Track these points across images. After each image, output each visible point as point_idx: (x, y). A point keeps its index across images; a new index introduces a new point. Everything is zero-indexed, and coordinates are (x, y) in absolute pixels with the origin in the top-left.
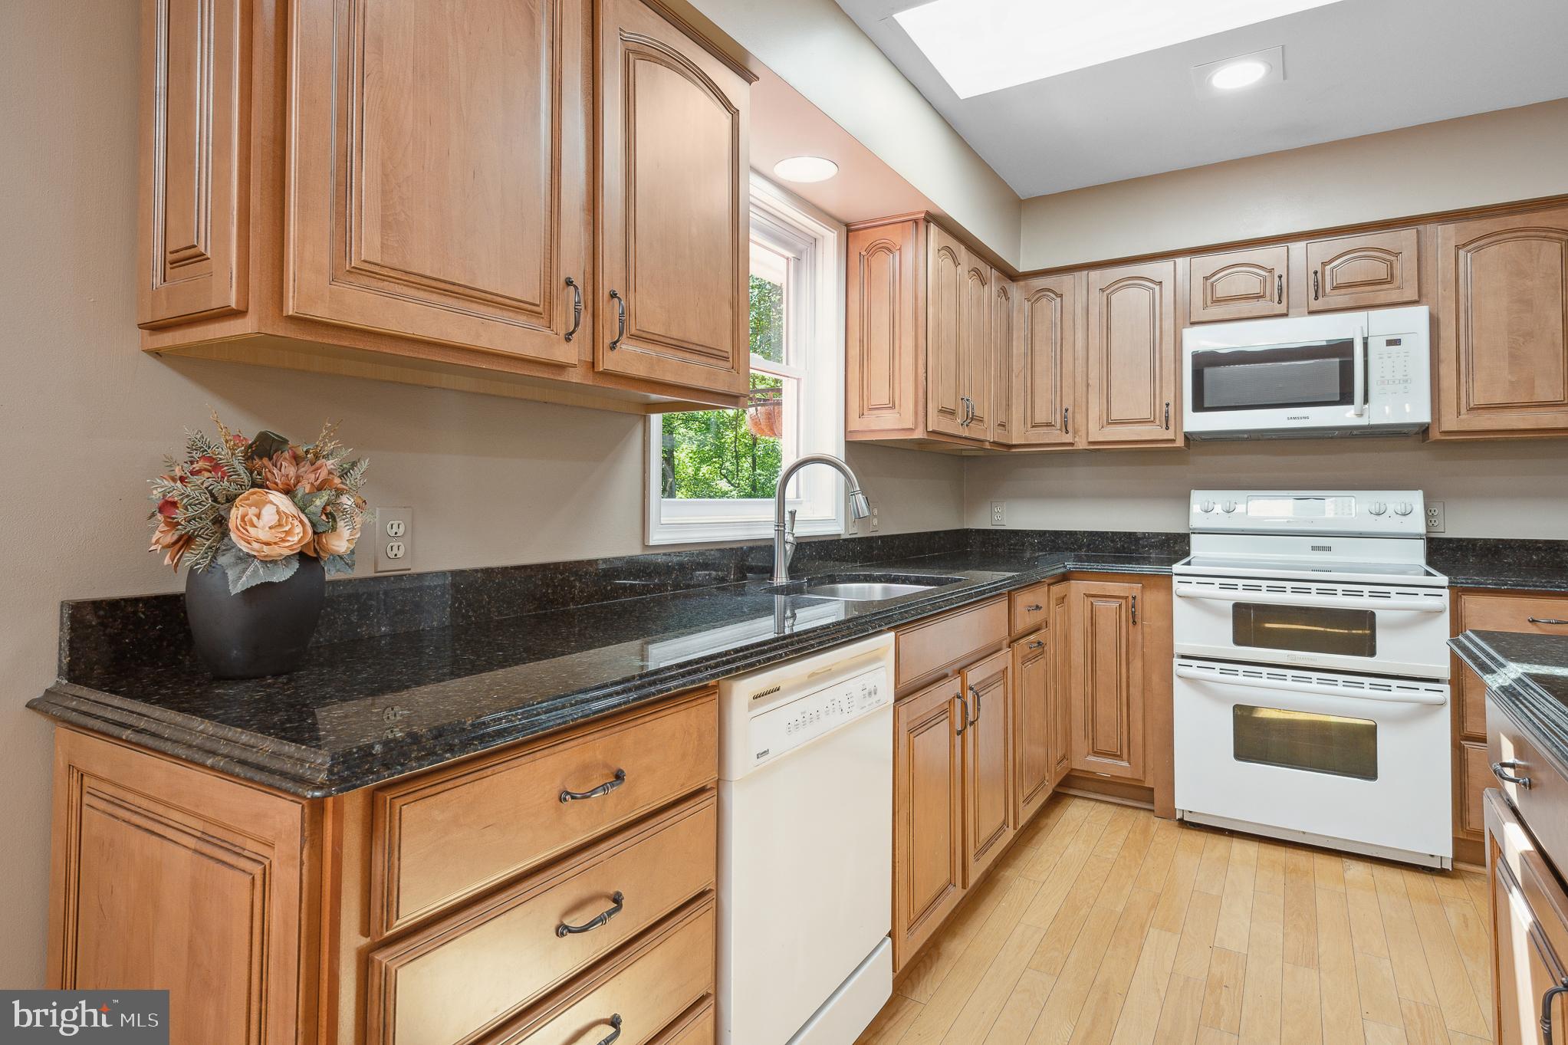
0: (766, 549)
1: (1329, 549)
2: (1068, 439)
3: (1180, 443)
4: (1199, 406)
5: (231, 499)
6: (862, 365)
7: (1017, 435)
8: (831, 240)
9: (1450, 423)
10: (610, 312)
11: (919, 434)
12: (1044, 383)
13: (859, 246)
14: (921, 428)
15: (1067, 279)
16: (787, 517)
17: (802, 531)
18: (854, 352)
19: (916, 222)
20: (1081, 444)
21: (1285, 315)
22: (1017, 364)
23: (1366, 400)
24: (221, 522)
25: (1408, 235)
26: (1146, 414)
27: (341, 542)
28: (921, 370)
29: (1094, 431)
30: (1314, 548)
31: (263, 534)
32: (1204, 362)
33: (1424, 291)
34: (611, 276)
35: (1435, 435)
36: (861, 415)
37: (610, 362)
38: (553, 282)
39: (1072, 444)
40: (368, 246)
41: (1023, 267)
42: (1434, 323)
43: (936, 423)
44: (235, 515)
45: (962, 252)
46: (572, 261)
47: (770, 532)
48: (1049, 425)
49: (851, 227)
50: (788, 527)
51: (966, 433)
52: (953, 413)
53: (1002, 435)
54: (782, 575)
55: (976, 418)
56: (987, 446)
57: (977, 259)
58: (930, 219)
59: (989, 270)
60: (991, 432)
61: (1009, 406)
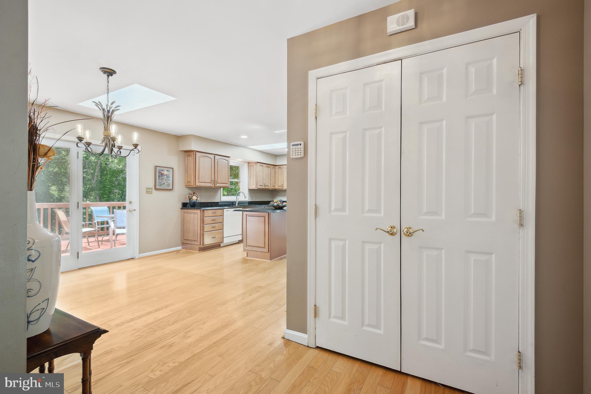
0: (235, 202)
2: (282, 188)
6: (250, 180)
7: (277, 187)
8: (246, 165)
10: (216, 182)
11: (256, 189)
12: (280, 180)
13: (250, 164)
14: (257, 187)
15: (282, 166)
16: (238, 198)
17: (239, 200)
18: (249, 178)
19: (256, 163)
20: (284, 189)
22: (276, 178)
24: (192, 198)
27: (198, 199)
28: (257, 181)
29: (285, 187)
34: (216, 179)
36: (250, 186)
37: (216, 186)
38: (212, 180)
40: (200, 181)
43: (259, 187)
44: (193, 197)
45: (264, 165)
46: (213, 179)
47: (236, 200)
48: (280, 186)
49: (249, 163)
50: (238, 200)
51: (265, 188)
52: (262, 186)
53: (274, 188)
54: (237, 205)
55: (267, 186)
56: (270, 189)
57: (268, 165)
58: (258, 162)
59: (270, 166)
60: (271, 187)
61: (275, 183)
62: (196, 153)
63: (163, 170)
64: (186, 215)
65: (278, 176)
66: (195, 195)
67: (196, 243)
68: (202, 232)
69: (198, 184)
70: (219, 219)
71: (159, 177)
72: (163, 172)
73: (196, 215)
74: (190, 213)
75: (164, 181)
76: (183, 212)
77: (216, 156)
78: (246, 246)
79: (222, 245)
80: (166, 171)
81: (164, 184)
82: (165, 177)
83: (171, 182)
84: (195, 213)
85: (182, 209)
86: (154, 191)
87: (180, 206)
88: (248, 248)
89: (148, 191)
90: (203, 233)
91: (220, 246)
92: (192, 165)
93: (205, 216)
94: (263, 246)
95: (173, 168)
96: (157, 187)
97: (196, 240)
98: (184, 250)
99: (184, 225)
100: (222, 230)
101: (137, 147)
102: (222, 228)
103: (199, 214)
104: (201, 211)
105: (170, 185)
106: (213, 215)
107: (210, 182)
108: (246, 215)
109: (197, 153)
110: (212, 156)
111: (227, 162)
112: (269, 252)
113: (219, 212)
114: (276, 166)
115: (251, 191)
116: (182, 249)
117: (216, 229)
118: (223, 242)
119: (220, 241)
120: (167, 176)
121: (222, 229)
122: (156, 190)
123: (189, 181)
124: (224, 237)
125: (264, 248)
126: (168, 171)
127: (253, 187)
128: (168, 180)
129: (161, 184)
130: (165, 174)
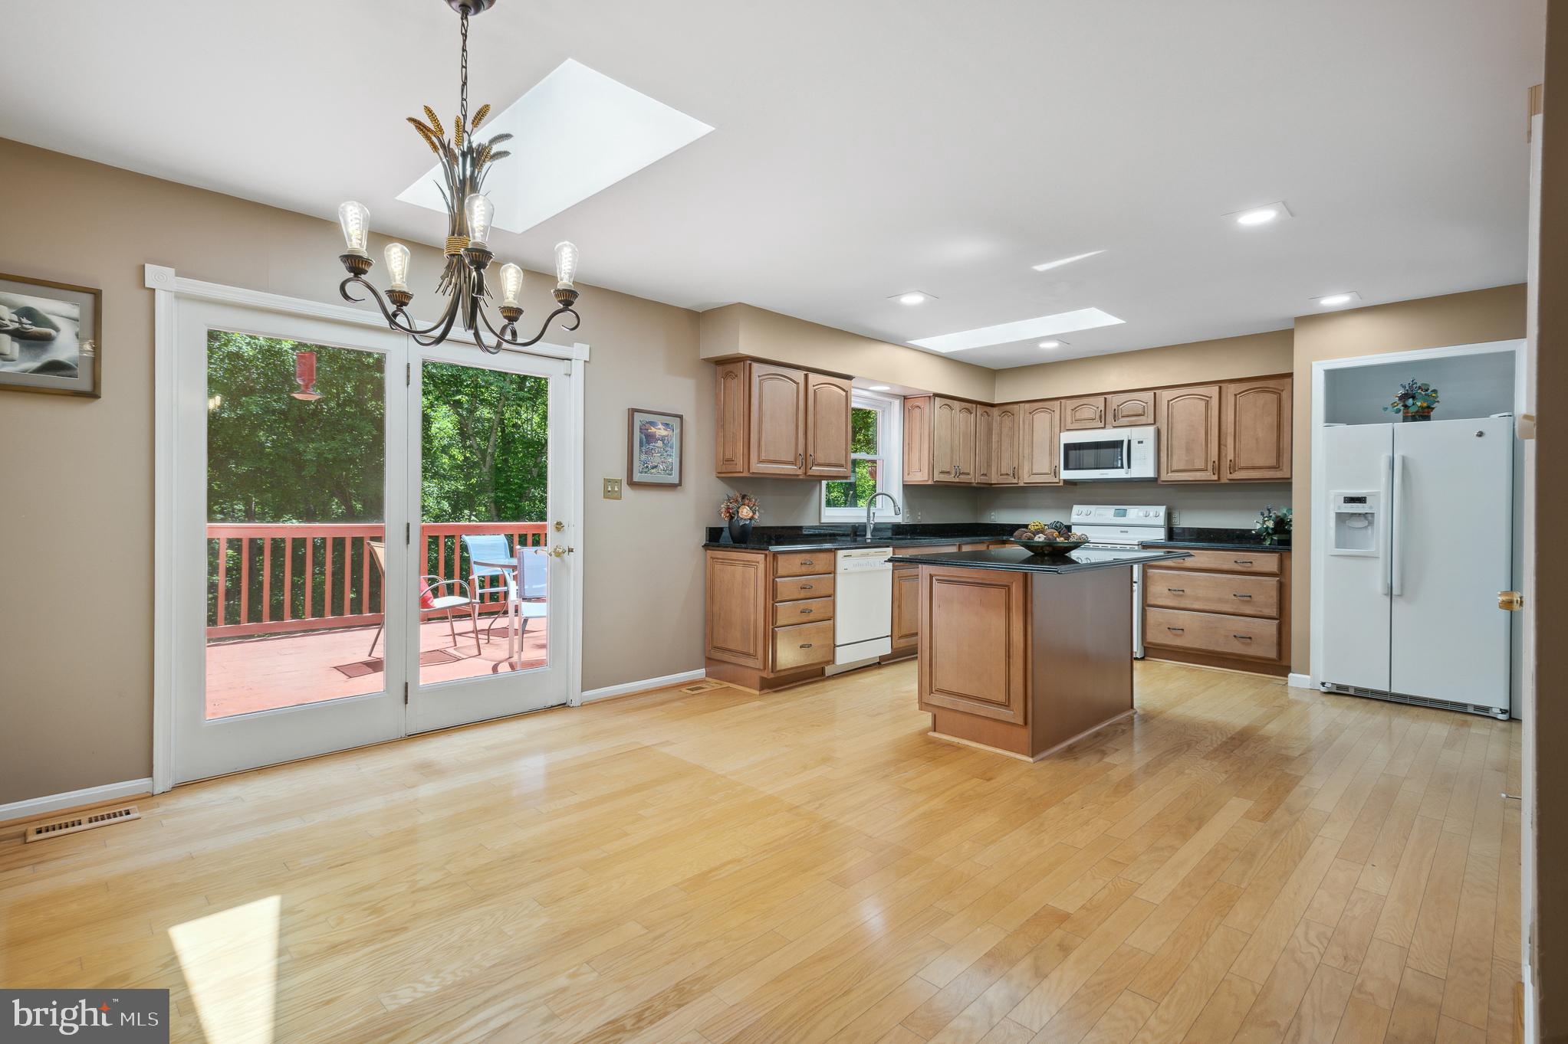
0: (862, 526)
1: (1127, 532)
2: (1015, 481)
3: (1061, 484)
4: (1066, 467)
5: (739, 507)
6: (909, 454)
7: (995, 479)
8: (897, 404)
9: (1164, 477)
10: (809, 460)
11: (930, 483)
12: (1006, 455)
13: (909, 403)
14: (931, 479)
15: (1016, 406)
16: (872, 515)
17: (877, 520)
18: (906, 449)
19: (930, 397)
20: (1022, 484)
21: (1104, 428)
22: (994, 446)
23: (1129, 467)
24: (738, 512)
25: (1151, 394)
26: (1047, 471)
27: (756, 516)
28: (931, 457)
29: (1026, 478)
30: (1121, 532)
31: (745, 514)
32: (1068, 447)
33: (1157, 420)
35: (1159, 482)
36: (908, 474)
37: (810, 473)
38: (797, 455)
39: (1017, 484)
40: (763, 457)
41: (996, 402)
42: (1158, 433)
43: (938, 477)
44: (740, 511)
45: (956, 404)
46: (801, 451)
47: (865, 520)
48: (1007, 474)
49: (905, 398)
50: (871, 519)
51: (957, 480)
52: (948, 472)
53: (984, 480)
54: (869, 536)
55: (964, 474)
56: (975, 485)
57: (966, 404)
58: (936, 395)
59: (974, 406)
60: (974, 479)
61: (989, 466)
62: (750, 364)
63: (653, 424)
64: (718, 567)
65: (1000, 441)
66: (747, 502)
67: (750, 663)
68: (771, 627)
69: (757, 467)
70: (820, 584)
71: (641, 445)
72: (653, 430)
73: (752, 570)
74: (732, 562)
75: (656, 459)
76: (709, 557)
77: (811, 376)
78: (931, 692)
79: (829, 670)
80: (660, 426)
81: (656, 467)
82: (660, 444)
83: (674, 460)
84: (748, 561)
85: (706, 547)
86: (627, 491)
87: (702, 537)
88: (937, 699)
89: (610, 490)
90: (773, 629)
91: (822, 671)
92: (739, 406)
93: (780, 572)
94: (1002, 698)
95: (681, 417)
96: (637, 477)
97: (752, 652)
98: (713, 684)
99: (712, 598)
100: (831, 622)
101: (571, 303)
102: (831, 614)
103: (761, 566)
104: (766, 555)
105: (671, 470)
106: (804, 569)
107: (792, 459)
108: (931, 577)
109: (755, 365)
110: (799, 376)
111: (844, 393)
112: (1026, 723)
113: (821, 562)
114: (992, 405)
115: (911, 491)
116: (707, 679)
117: (812, 617)
118: (833, 661)
119: (826, 659)
120: (663, 443)
121: (832, 618)
122: (632, 488)
123: (728, 455)
124: (838, 643)
125: (1006, 705)
126: (667, 425)
127: (920, 477)
128: (668, 455)
129: (647, 467)
130: (657, 436)
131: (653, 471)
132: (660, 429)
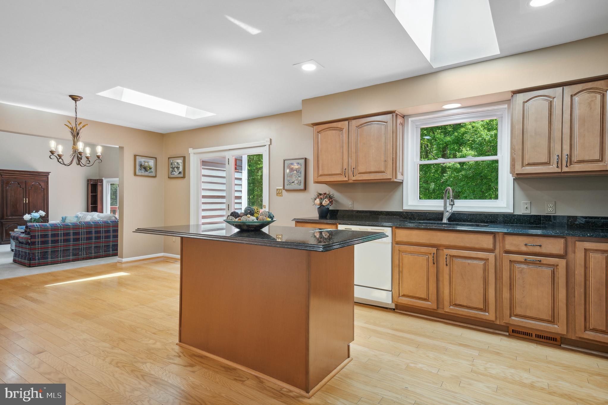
8: (507, 108)
10: (353, 171)
34: (354, 165)
37: (354, 178)
38: (343, 170)
40: (321, 173)
46: (346, 166)
54: (445, 221)
62: (314, 127)
63: (292, 164)
69: (318, 179)
71: (288, 173)
72: (292, 166)
80: (295, 164)
81: (293, 182)
82: (295, 172)
83: (302, 178)
86: (284, 191)
89: (279, 193)
95: (305, 159)
96: (286, 188)
105: (301, 183)
107: (340, 172)
109: (316, 127)
110: (344, 124)
111: (385, 125)
120: (297, 172)
122: (286, 192)
126: (298, 163)
128: (299, 177)
129: (290, 183)
130: (294, 169)
131: (292, 184)
132: (295, 166)
